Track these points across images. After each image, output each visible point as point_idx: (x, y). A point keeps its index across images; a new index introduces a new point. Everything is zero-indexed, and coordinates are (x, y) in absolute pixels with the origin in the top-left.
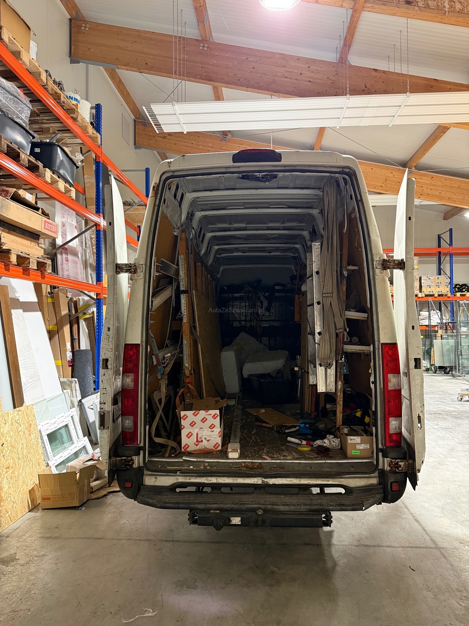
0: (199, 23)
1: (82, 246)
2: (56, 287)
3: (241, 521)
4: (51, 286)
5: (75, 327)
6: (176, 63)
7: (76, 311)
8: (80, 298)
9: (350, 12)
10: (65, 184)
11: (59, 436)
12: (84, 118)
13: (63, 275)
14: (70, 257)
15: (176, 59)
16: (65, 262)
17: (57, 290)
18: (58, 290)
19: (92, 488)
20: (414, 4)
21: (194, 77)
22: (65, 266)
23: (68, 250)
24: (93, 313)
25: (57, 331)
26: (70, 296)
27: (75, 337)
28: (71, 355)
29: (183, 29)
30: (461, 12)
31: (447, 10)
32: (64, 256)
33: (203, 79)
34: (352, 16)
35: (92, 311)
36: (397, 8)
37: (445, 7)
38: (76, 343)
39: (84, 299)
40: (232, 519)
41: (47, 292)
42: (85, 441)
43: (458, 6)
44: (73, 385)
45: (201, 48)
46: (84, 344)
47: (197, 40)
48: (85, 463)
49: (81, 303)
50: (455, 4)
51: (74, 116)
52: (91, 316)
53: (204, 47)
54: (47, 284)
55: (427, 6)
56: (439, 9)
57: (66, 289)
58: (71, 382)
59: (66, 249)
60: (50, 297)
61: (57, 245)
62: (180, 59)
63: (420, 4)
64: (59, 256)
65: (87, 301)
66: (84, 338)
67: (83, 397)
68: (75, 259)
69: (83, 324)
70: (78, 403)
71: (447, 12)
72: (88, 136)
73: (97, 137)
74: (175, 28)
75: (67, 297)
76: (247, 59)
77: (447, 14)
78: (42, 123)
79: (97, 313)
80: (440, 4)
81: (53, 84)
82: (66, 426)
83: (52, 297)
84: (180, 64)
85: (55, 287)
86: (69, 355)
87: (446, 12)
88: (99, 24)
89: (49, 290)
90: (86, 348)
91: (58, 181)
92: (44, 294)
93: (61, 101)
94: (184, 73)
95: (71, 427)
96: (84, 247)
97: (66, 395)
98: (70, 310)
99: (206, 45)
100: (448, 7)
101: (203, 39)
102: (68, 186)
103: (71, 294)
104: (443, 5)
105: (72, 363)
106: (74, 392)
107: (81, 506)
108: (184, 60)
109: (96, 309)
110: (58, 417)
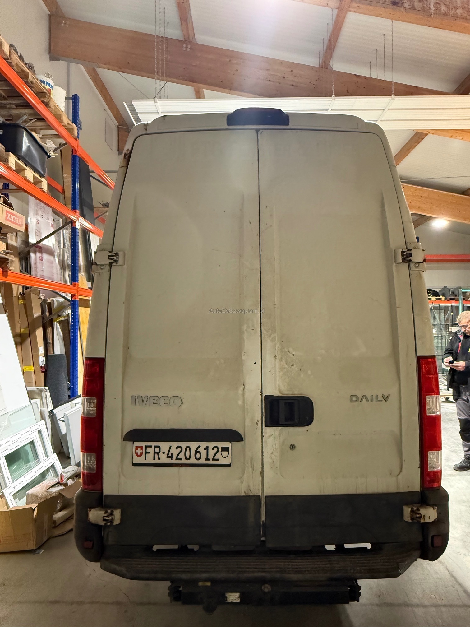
0: (182, 22)
1: (60, 246)
2: (29, 287)
3: (241, 597)
4: (23, 287)
5: (49, 330)
6: (158, 63)
7: (50, 313)
8: (54, 299)
9: (336, 11)
10: (34, 174)
11: (22, 454)
12: (57, 106)
13: (36, 275)
14: (45, 256)
15: (158, 59)
16: (38, 261)
17: (28, 290)
18: (30, 291)
19: (54, 522)
20: (399, 5)
21: (177, 78)
22: (39, 265)
23: (42, 248)
24: (68, 315)
25: (28, 335)
26: (43, 298)
27: (49, 341)
28: (44, 360)
29: (166, 30)
30: (445, 14)
31: (432, 12)
32: (38, 255)
33: (186, 80)
34: (338, 16)
35: (67, 313)
36: (383, 9)
37: (430, 8)
38: (49, 347)
39: (59, 300)
40: (228, 595)
41: (19, 293)
42: (54, 459)
43: (443, 8)
44: (43, 394)
45: (184, 49)
46: (59, 349)
47: (180, 41)
48: (48, 490)
49: (56, 304)
50: (440, 6)
51: (45, 100)
52: (66, 318)
53: (187, 47)
54: (19, 285)
55: (413, 8)
56: (425, 11)
57: (39, 289)
58: (41, 391)
59: (40, 248)
60: (21, 298)
61: (31, 243)
62: (162, 60)
63: (406, 5)
64: (32, 255)
65: (62, 303)
66: (58, 342)
67: (55, 407)
68: (51, 258)
69: (57, 327)
70: (50, 413)
71: (433, 14)
72: (63, 125)
73: (73, 129)
74: (158, 28)
75: (40, 298)
76: (230, 61)
77: (432, 16)
78: (10, 108)
79: (72, 315)
80: (425, 6)
81: (18, 59)
82: (32, 443)
83: (24, 298)
84: (162, 64)
85: (27, 288)
86: (42, 360)
87: (431, 14)
88: (79, 21)
89: (21, 291)
90: (61, 352)
91: (25, 169)
92: (15, 295)
93: (29, 81)
94: (166, 74)
95: (38, 444)
96: (62, 247)
97: (35, 406)
98: (43, 312)
99: (189, 46)
100: (434, 9)
101: (186, 40)
102: (38, 176)
103: (44, 295)
104: (428, 6)
105: (45, 370)
106: (44, 401)
107: (39, 548)
108: (166, 61)
109: (71, 311)
110: (21, 433)
